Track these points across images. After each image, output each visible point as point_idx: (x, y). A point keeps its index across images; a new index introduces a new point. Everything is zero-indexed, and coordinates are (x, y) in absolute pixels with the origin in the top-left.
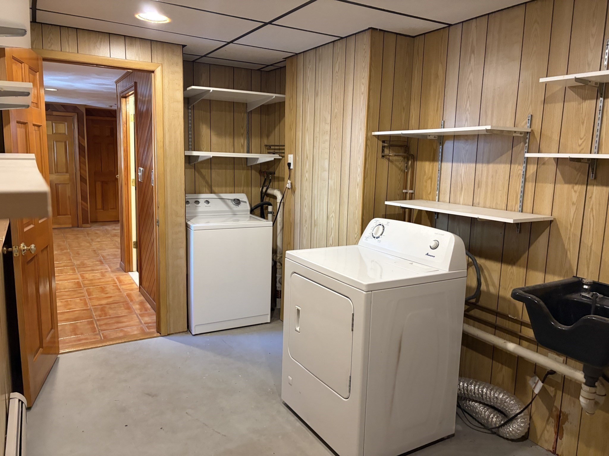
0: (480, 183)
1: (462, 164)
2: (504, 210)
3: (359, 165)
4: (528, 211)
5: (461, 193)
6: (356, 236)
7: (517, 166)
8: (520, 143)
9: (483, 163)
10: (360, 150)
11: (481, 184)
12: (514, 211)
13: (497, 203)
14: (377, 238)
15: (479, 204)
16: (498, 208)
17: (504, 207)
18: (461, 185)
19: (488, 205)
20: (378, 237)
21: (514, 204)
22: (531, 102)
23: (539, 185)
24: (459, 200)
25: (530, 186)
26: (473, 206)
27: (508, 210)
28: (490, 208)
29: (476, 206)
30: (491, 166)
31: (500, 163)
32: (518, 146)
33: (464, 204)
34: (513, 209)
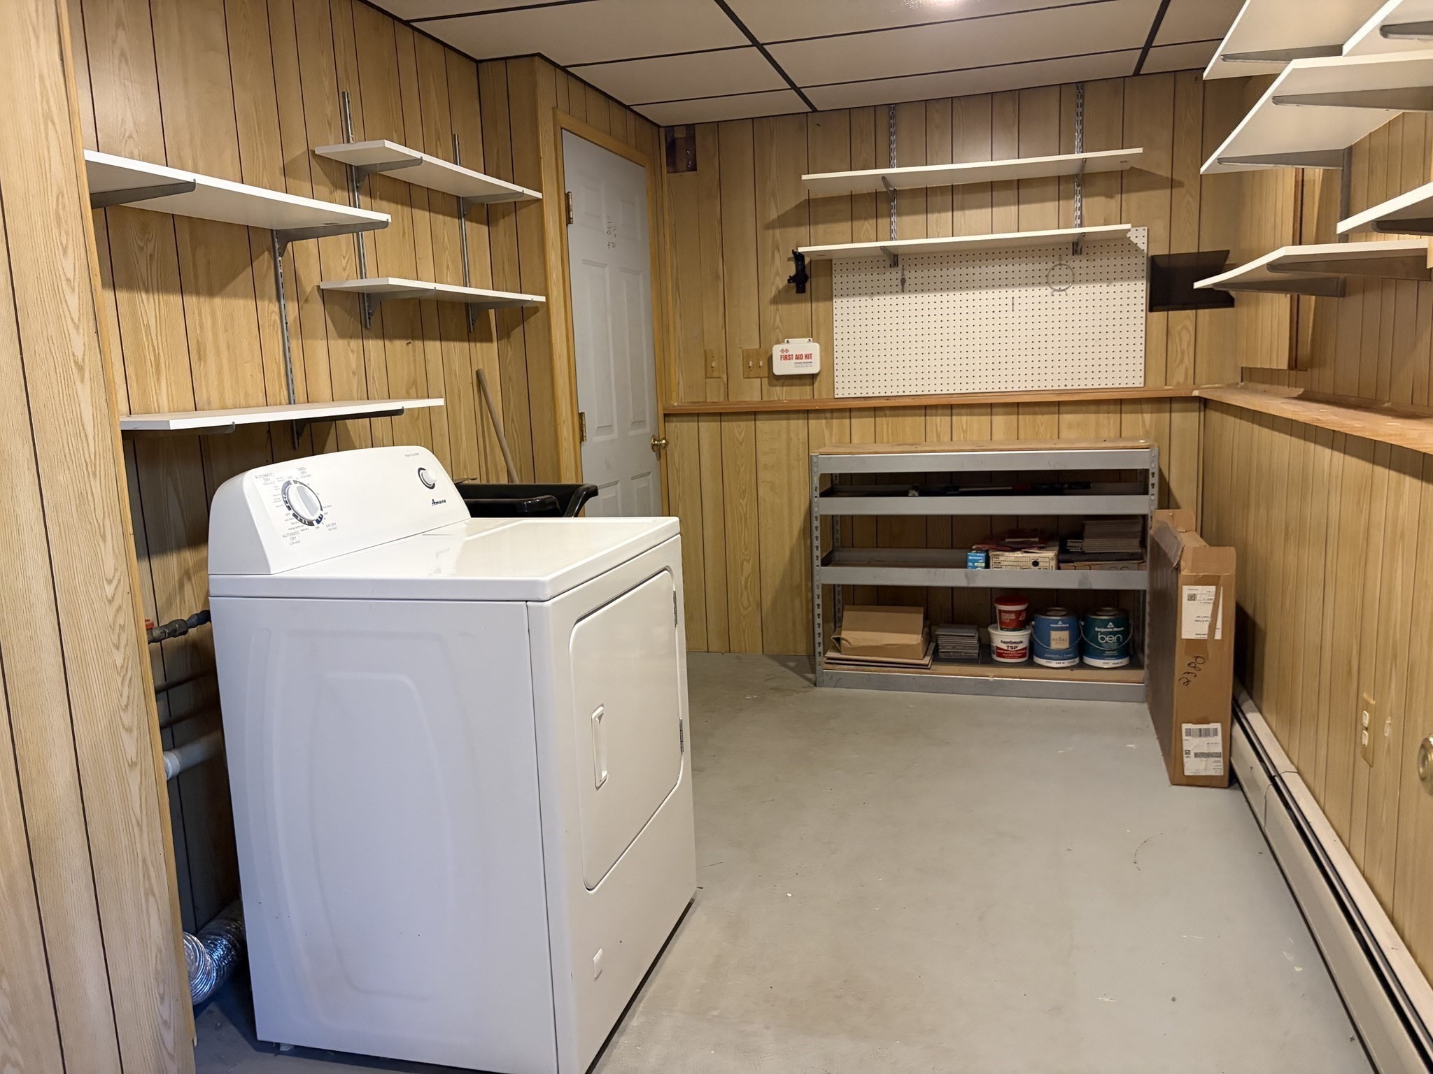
0: (202, 348)
1: (144, 296)
2: (263, 406)
3: (68, 280)
4: (301, 399)
5: (158, 380)
6: (109, 590)
7: (266, 303)
8: (263, 252)
9: (198, 293)
10: (61, 212)
11: (205, 351)
12: (281, 404)
13: (246, 394)
14: (318, 522)
15: (209, 403)
16: (252, 405)
17: (262, 400)
18: (155, 356)
19: (229, 402)
20: (321, 518)
21: (277, 390)
22: (264, 167)
23: (308, 343)
24: (157, 400)
25: (295, 344)
26: (196, 410)
27: (271, 405)
28: (236, 408)
29: (204, 410)
30: (218, 301)
31: (235, 295)
32: (261, 258)
33: (172, 410)
34: (278, 402)
